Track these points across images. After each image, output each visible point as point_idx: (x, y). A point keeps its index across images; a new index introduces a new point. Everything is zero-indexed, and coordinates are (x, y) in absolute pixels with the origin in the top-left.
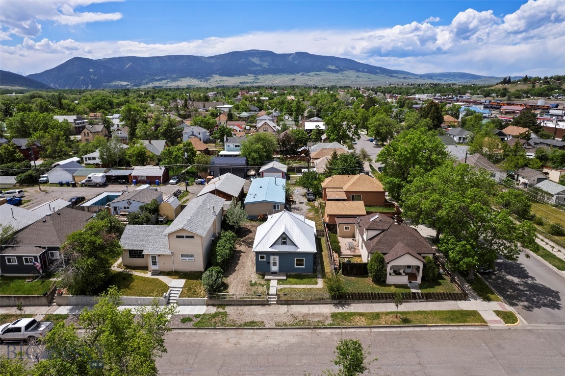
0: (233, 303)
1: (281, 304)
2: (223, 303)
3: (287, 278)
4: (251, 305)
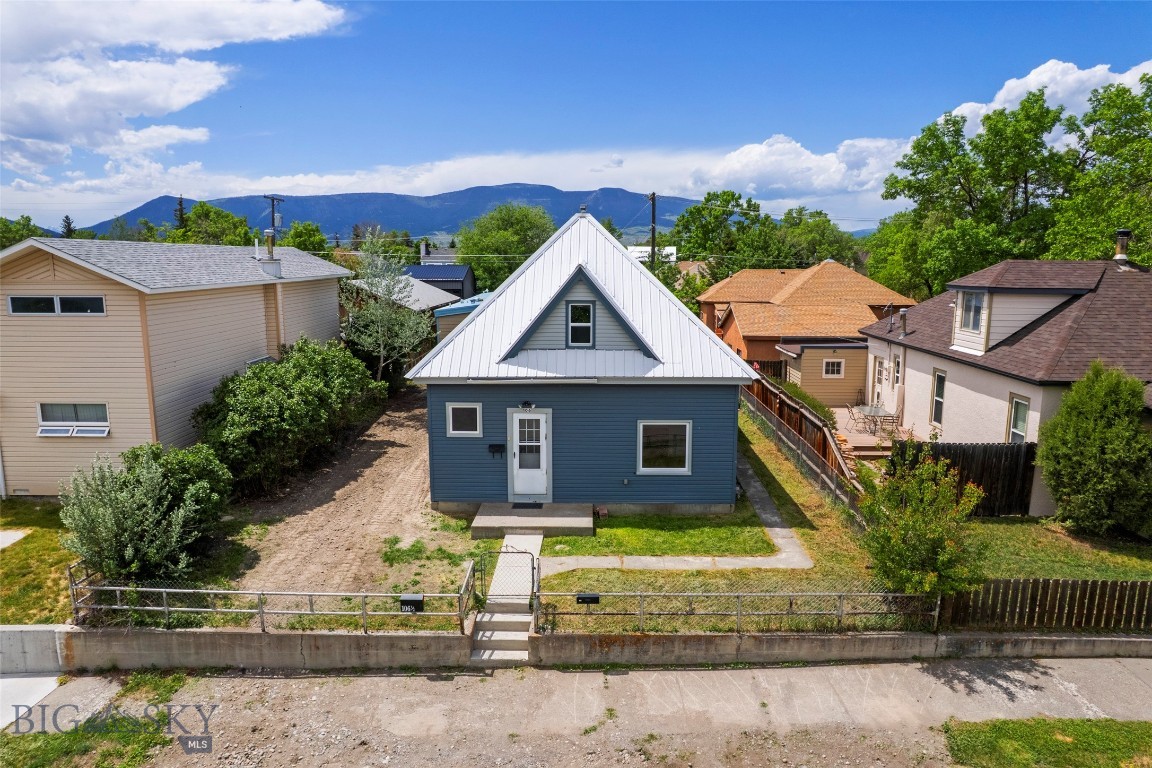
0: (240, 657)
1: (565, 667)
2: (177, 658)
3: (596, 525)
4: (364, 671)
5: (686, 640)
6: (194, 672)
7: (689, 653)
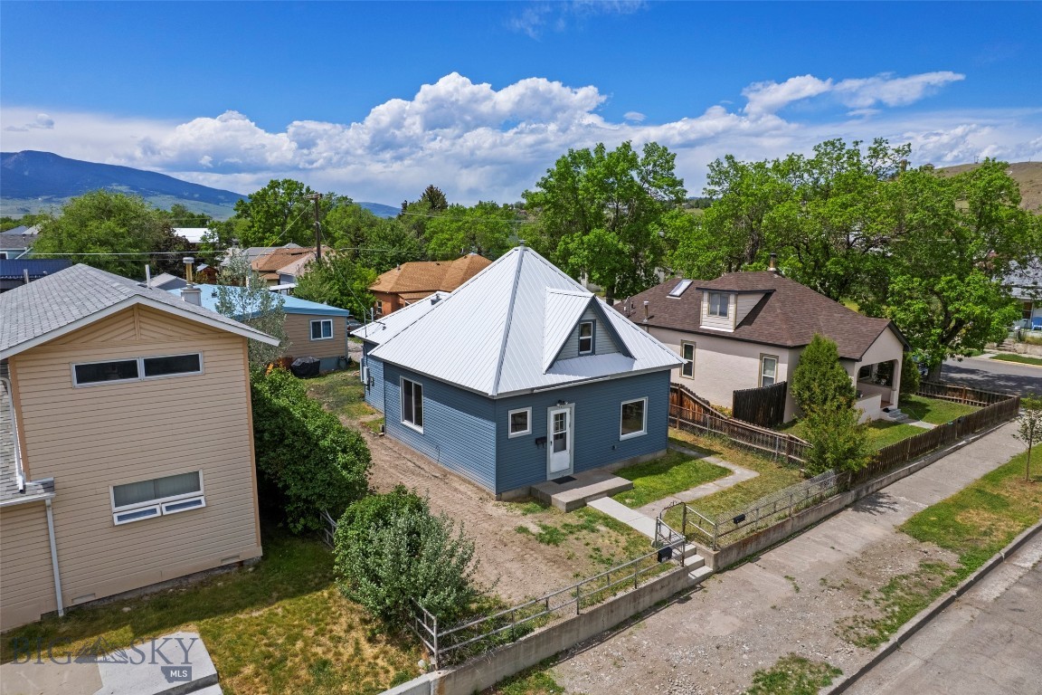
0: (565, 642)
2: (525, 661)
3: (628, 479)
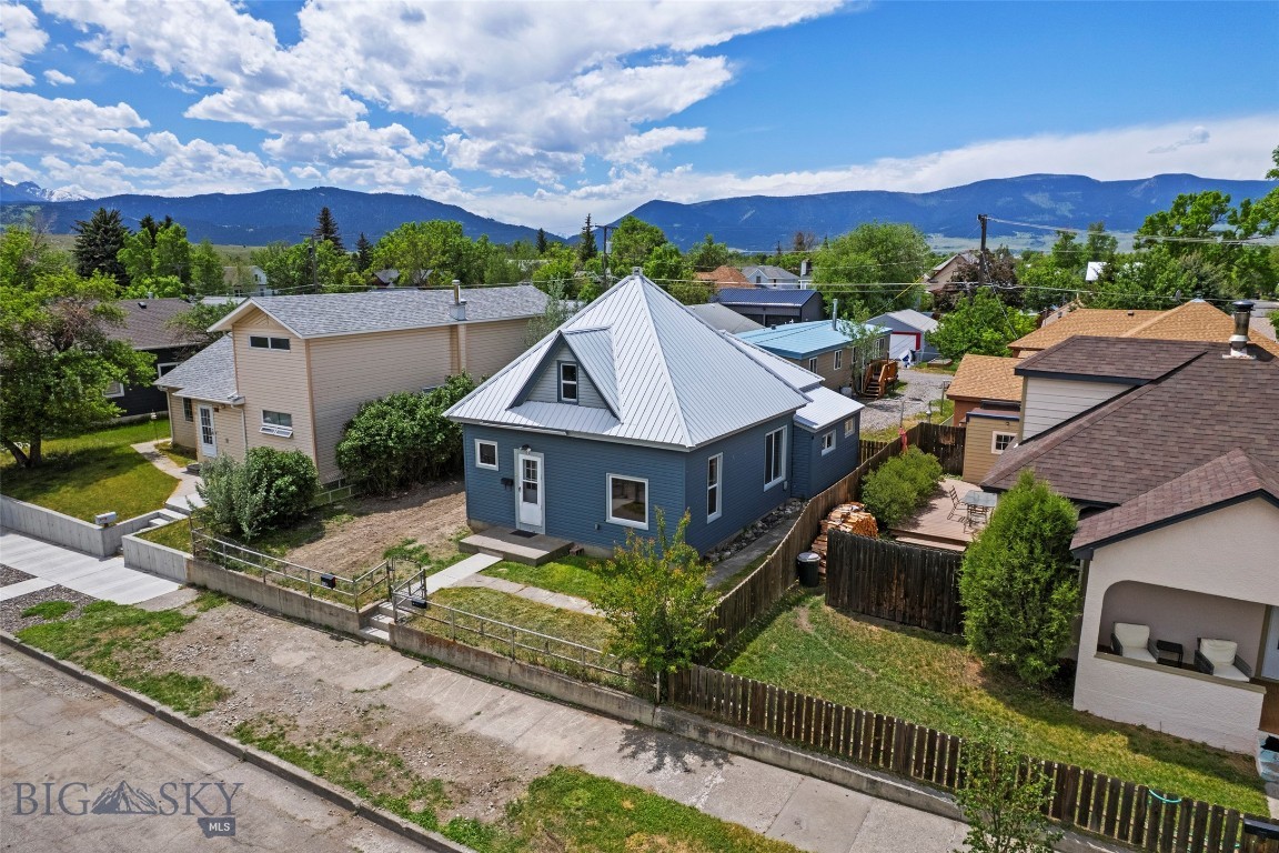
0: (254, 596)
1: (406, 652)
3: (556, 560)
4: (306, 622)
5: (478, 654)
6: (233, 599)
7: (480, 665)
